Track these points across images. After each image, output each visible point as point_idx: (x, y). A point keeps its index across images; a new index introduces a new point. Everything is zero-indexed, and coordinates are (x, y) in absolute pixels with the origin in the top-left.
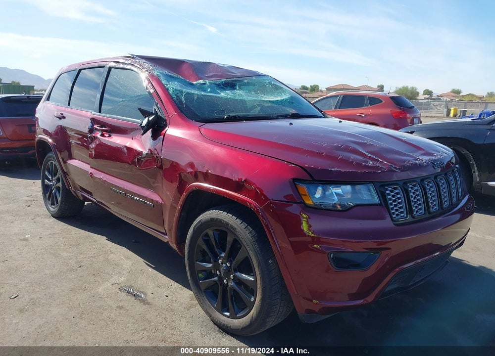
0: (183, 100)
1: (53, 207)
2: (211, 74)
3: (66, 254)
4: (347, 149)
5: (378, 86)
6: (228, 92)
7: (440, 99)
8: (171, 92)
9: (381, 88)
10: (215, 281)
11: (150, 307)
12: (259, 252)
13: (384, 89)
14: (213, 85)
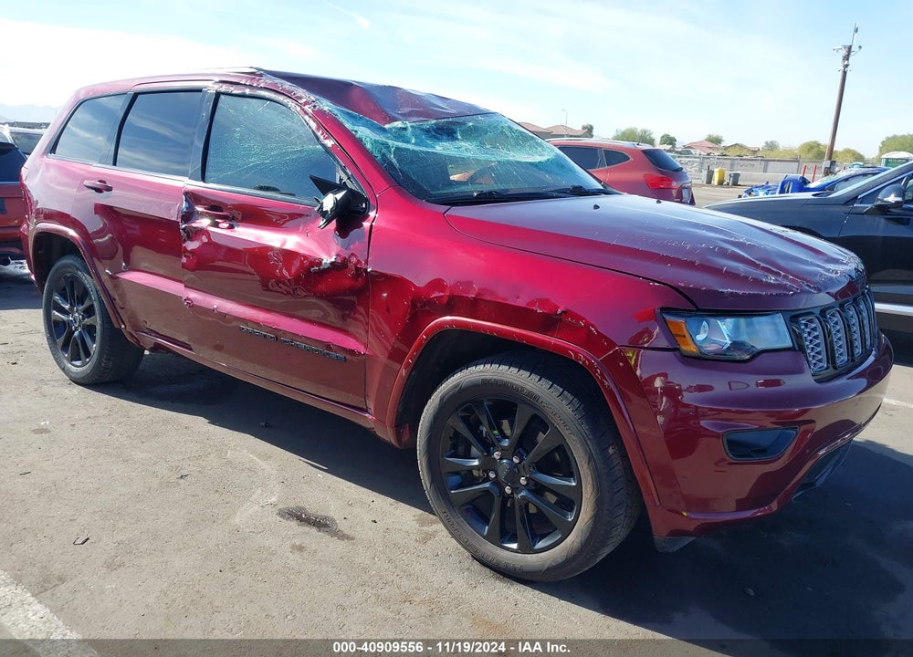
0: (394, 161)
1: (78, 363)
2: (406, 110)
3: (142, 456)
4: (724, 253)
5: (584, 128)
6: (446, 144)
7: (689, 153)
8: (369, 146)
9: (589, 131)
10: (486, 491)
11: (354, 544)
12: (590, 437)
13: (594, 132)
14: (418, 132)
